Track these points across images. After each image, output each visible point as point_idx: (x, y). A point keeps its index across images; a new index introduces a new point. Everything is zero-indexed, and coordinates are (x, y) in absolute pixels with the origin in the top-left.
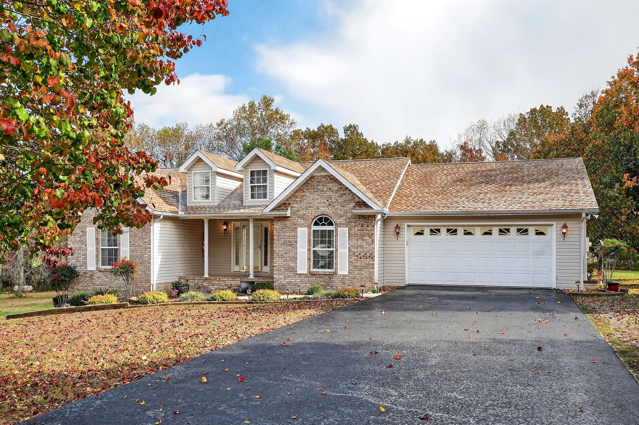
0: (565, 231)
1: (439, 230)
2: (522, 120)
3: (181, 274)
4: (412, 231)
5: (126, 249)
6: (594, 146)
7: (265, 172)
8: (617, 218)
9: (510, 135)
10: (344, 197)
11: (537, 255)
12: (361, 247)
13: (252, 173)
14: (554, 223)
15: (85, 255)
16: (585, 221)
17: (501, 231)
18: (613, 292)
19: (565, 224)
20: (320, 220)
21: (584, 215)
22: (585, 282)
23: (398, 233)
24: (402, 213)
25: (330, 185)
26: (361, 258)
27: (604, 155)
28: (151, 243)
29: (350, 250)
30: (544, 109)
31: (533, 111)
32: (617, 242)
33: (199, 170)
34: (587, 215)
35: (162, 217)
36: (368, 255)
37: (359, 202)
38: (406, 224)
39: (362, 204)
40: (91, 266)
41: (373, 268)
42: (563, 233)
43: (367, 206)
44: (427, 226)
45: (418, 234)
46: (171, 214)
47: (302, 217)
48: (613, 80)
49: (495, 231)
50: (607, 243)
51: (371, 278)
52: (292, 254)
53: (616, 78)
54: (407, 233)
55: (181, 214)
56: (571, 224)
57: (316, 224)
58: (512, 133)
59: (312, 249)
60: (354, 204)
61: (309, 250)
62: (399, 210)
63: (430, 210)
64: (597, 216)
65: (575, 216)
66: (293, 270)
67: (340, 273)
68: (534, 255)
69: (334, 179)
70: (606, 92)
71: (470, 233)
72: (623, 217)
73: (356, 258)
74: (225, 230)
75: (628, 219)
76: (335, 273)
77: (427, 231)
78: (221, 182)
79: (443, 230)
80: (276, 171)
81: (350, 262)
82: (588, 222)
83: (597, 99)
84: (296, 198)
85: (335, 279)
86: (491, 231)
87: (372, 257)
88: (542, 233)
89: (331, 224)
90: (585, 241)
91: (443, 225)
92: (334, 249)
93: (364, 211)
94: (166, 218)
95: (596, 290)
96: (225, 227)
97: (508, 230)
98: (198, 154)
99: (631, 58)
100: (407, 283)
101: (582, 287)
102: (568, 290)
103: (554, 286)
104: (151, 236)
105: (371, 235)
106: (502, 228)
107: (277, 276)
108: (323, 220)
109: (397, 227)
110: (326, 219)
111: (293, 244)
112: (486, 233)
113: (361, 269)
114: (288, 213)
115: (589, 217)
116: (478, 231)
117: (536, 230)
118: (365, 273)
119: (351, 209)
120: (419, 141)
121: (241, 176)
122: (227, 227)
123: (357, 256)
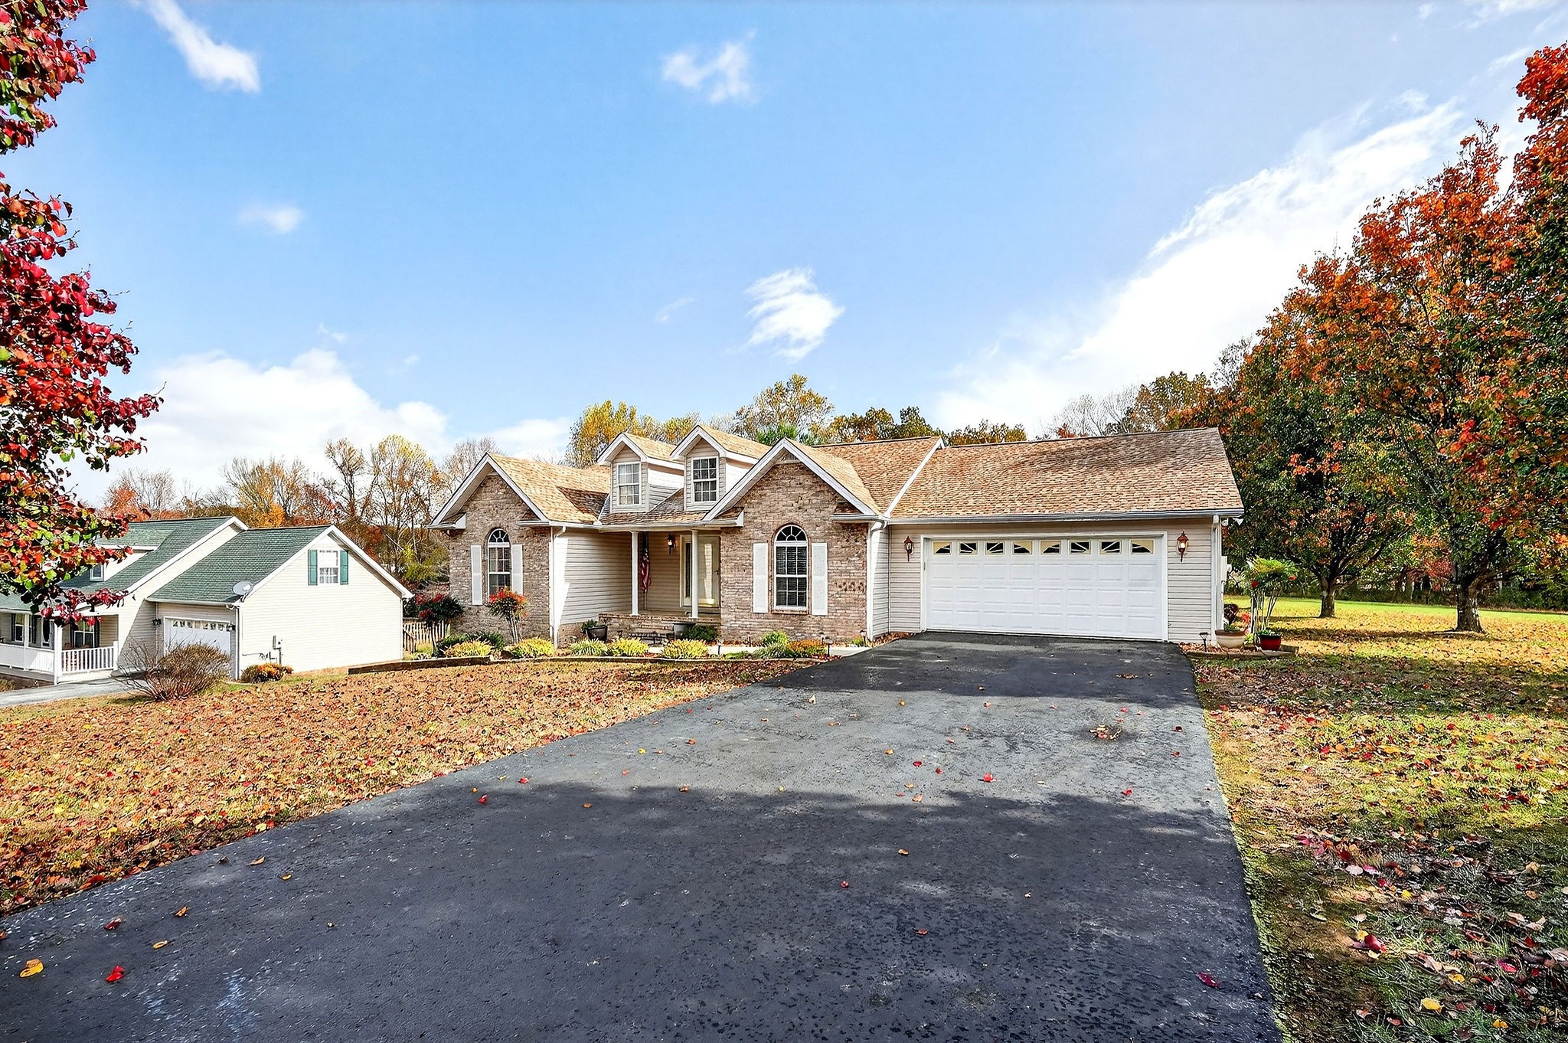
0: (1183, 545)
1: (974, 546)
2: (1144, 393)
3: (603, 611)
4: (933, 548)
5: (518, 574)
6: (1244, 415)
7: (713, 462)
8: (1283, 524)
9: (1127, 414)
10: (821, 497)
11: (1136, 585)
12: (847, 572)
13: (696, 463)
14: (1165, 533)
15: (470, 583)
16: (1219, 528)
17: (1074, 546)
18: (1268, 652)
19: (1183, 535)
20: (787, 531)
21: (1216, 519)
22: (1218, 633)
23: (909, 551)
24: (914, 520)
25: (801, 478)
26: (846, 590)
27: (1260, 429)
28: (551, 567)
29: (829, 578)
30: (1176, 377)
31: (1160, 382)
32: (1277, 564)
33: (626, 461)
34: (1222, 519)
35: (564, 530)
36: (857, 585)
37: (842, 504)
38: (922, 537)
39: (846, 506)
40: (478, 599)
41: (864, 605)
42: (1180, 550)
43: (853, 509)
44: (955, 540)
45: (942, 551)
46: (582, 526)
47: (761, 527)
48: (1276, 314)
49: (1065, 546)
50: (1258, 565)
51: (861, 621)
52: (746, 583)
53: (1282, 310)
54: (924, 551)
55: (598, 525)
56: (1193, 536)
57: (781, 538)
58: (1129, 411)
59: (776, 576)
60: (835, 507)
61: (770, 577)
62: (911, 514)
63: (959, 514)
64: (1240, 521)
65: (1200, 521)
66: (748, 607)
67: (814, 612)
68: (1130, 585)
69: (804, 469)
70: (1265, 333)
71: (1023, 551)
72: (1291, 523)
73: (839, 589)
74: (672, 546)
75: (1299, 525)
76: (808, 613)
77: (955, 548)
78: (655, 478)
79: (981, 546)
80: (729, 461)
81: (830, 596)
82: (1225, 530)
83: (1250, 351)
84: (752, 499)
85: (809, 622)
86: (1058, 546)
87: (863, 588)
88: (1143, 550)
89: (802, 537)
90: (1219, 562)
91: (982, 538)
92: (806, 576)
93: (849, 517)
94: (572, 532)
95: (1238, 647)
96: (670, 543)
97: (1086, 545)
98: (622, 438)
99: (1304, 270)
100: (924, 627)
101: (1213, 641)
102: (1188, 644)
103: (1164, 638)
104: (550, 558)
105: (861, 556)
106: (1076, 542)
107: (726, 616)
108: (792, 531)
109: (908, 541)
110: (796, 531)
111: (748, 568)
112: (1050, 551)
113: (846, 607)
114: (740, 521)
115: (1226, 523)
116: (1036, 548)
117: (1134, 545)
118: (853, 614)
119: (831, 514)
120: (999, 426)
121: (681, 467)
122: (673, 543)
123: (840, 587)
